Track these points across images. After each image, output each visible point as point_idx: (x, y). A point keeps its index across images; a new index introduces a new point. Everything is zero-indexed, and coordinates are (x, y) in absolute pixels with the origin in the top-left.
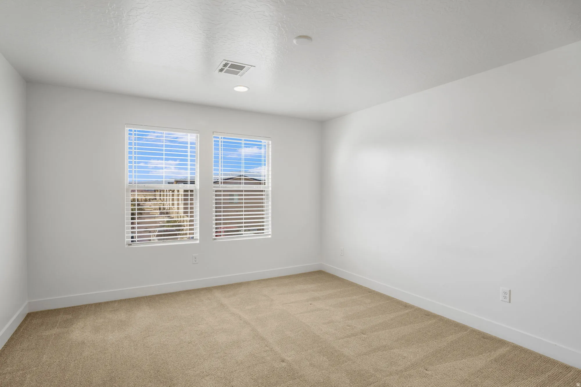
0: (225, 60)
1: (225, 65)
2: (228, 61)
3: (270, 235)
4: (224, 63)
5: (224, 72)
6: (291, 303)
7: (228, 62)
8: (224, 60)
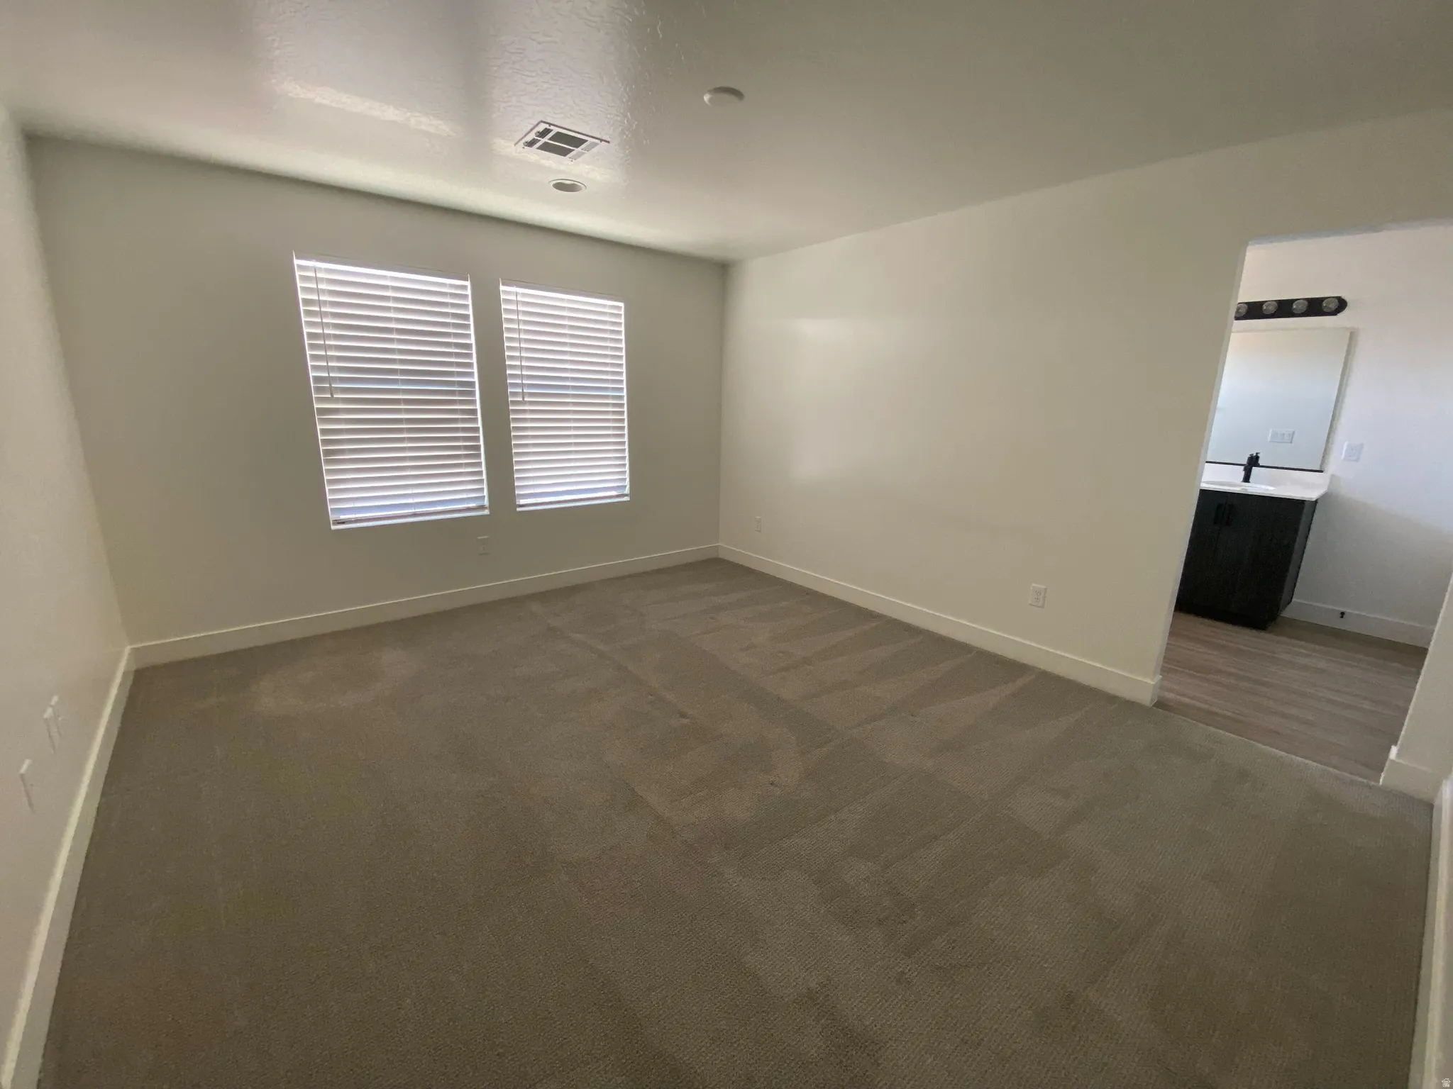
0: (545, 122)
1: (543, 134)
2: (550, 124)
3: (626, 495)
4: (542, 127)
5: (538, 148)
6: (675, 618)
7: (552, 127)
8: (542, 122)
